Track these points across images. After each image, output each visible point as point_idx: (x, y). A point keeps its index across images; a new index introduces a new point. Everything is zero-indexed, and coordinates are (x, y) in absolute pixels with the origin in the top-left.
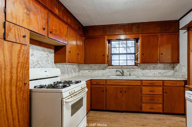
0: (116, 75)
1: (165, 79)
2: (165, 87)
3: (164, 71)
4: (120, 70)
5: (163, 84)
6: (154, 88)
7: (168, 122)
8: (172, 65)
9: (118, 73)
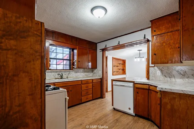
0: (55, 78)
1: (94, 78)
2: (93, 83)
3: (88, 73)
4: (60, 73)
5: (93, 82)
6: (88, 84)
7: (97, 103)
8: (92, 70)
9: (57, 76)
